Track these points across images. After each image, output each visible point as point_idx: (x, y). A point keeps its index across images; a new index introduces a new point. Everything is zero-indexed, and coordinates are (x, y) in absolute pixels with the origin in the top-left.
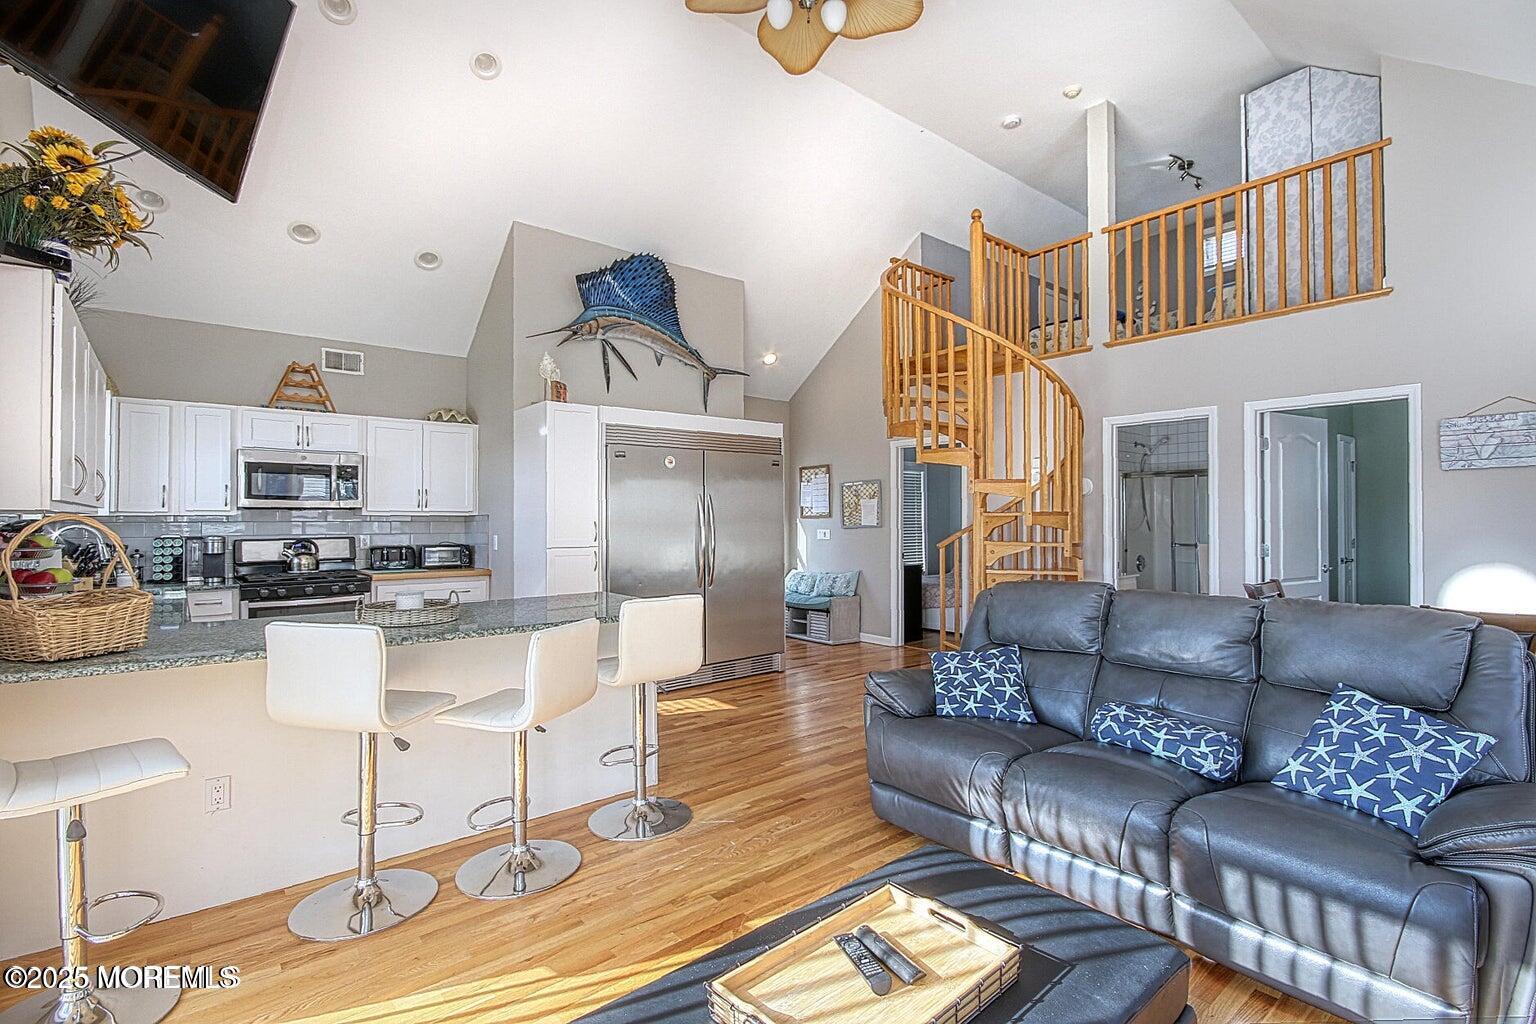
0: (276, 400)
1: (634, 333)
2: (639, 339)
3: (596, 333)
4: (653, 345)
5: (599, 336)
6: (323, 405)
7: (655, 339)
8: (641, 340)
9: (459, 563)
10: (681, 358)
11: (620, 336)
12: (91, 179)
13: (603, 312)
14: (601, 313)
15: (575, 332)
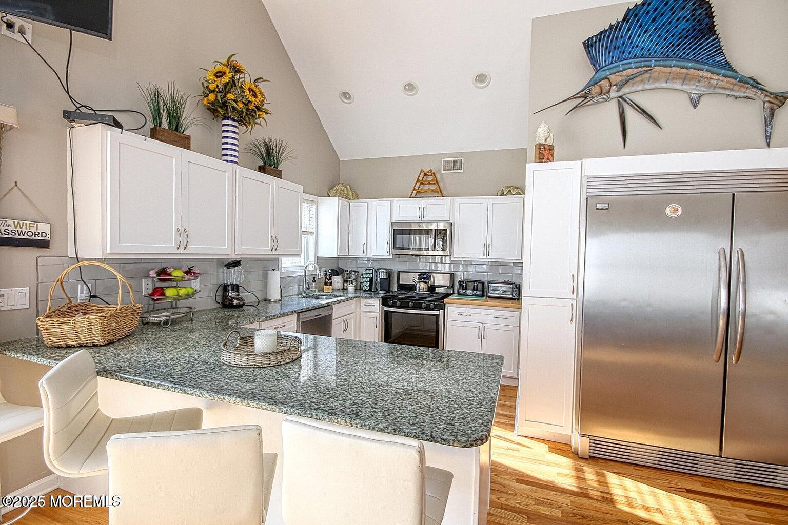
0: (418, 193)
1: (656, 80)
2: (664, 85)
3: (609, 92)
4: (684, 87)
5: (613, 94)
6: (440, 193)
7: (685, 79)
8: (669, 85)
9: (511, 296)
10: (728, 92)
11: (640, 88)
12: (226, 79)
13: (617, 69)
14: (614, 70)
15: (585, 97)
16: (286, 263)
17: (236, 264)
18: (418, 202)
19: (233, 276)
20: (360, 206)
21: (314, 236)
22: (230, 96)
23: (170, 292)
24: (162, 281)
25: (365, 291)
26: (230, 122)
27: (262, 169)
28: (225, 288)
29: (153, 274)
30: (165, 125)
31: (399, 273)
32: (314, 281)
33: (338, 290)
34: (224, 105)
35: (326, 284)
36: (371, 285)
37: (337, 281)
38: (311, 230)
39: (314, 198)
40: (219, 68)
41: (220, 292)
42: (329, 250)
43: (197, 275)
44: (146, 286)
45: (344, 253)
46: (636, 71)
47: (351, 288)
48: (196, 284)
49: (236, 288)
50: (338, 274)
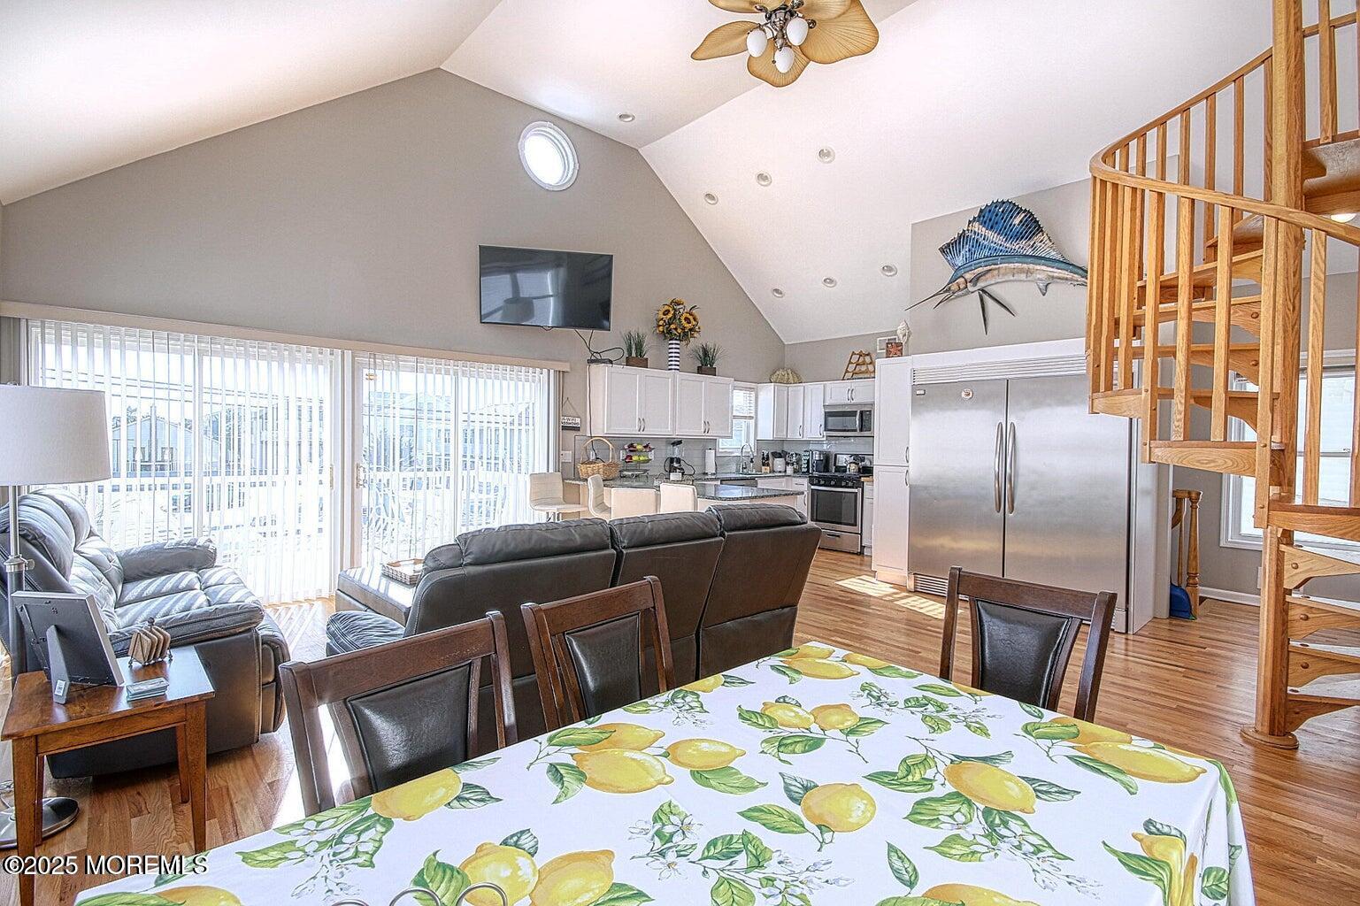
5: (970, 288)
12: (670, 315)
13: (970, 268)
14: (968, 269)
15: (949, 293)
16: (723, 445)
17: (680, 442)
18: (848, 384)
19: (676, 452)
20: (796, 390)
21: (753, 420)
22: (673, 326)
23: (635, 458)
24: (631, 451)
25: (804, 472)
26: (674, 342)
27: (700, 371)
28: (672, 460)
29: (626, 447)
30: (634, 355)
31: (836, 455)
32: (752, 462)
33: (780, 472)
34: (669, 332)
35: (764, 465)
36: (808, 467)
37: (779, 464)
38: (751, 415)
39: (753, 385)
40: (666, 308)
41: (668, 463)
42: (767, 432)
43: (651, 450)
44: (623, 455)
45: (782, 436)
46: (986, 269)
47: (790, 470)
48: (651, 455)
49: (679, 461)
50: (781, 457)
